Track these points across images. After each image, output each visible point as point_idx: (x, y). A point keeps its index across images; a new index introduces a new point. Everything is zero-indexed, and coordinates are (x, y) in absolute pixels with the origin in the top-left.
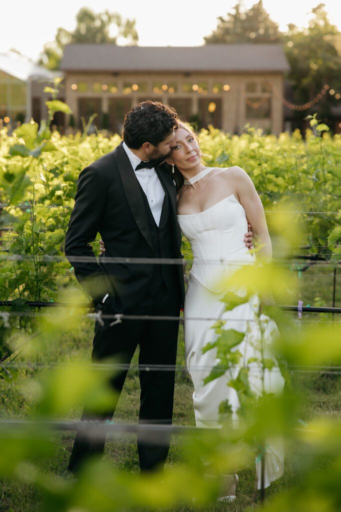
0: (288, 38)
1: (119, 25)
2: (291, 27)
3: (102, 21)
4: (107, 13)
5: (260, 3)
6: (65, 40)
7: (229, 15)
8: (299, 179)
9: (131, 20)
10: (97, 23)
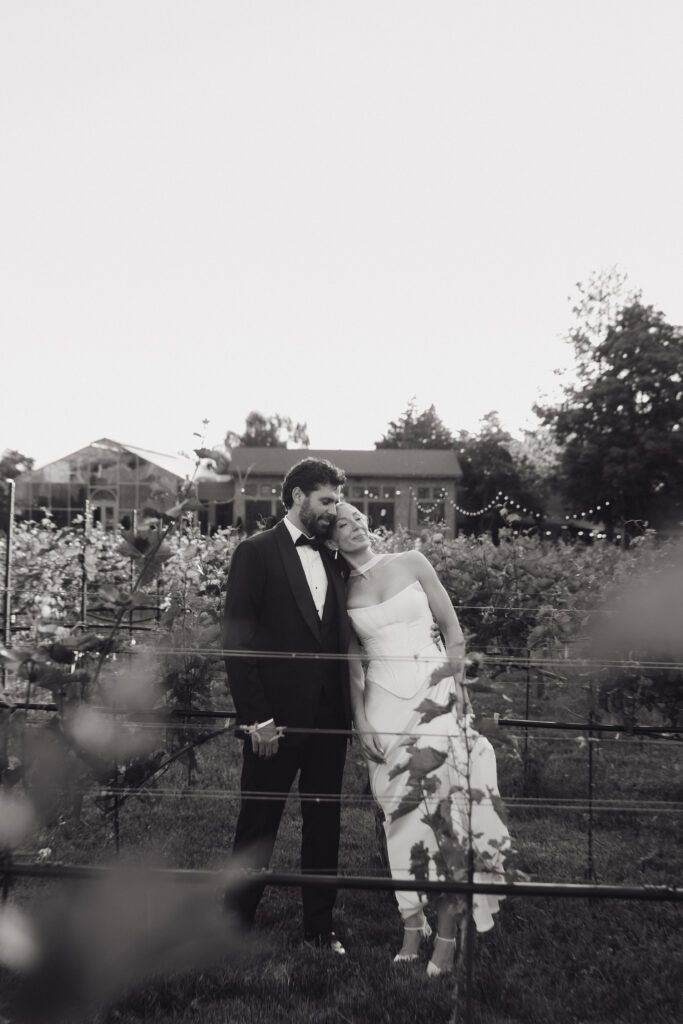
0: (461, 444)
1: (289, 429)
2: (463, 433)
3: (272, 425)
4: (277, 418)
5: (432, 408)
6: (234, 444)
7: (400, 419)
8: (488, 575)
9: (302, 424)
10: (268, 427)
